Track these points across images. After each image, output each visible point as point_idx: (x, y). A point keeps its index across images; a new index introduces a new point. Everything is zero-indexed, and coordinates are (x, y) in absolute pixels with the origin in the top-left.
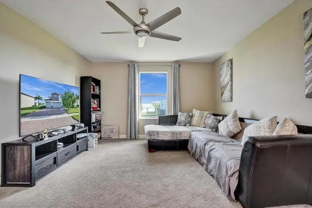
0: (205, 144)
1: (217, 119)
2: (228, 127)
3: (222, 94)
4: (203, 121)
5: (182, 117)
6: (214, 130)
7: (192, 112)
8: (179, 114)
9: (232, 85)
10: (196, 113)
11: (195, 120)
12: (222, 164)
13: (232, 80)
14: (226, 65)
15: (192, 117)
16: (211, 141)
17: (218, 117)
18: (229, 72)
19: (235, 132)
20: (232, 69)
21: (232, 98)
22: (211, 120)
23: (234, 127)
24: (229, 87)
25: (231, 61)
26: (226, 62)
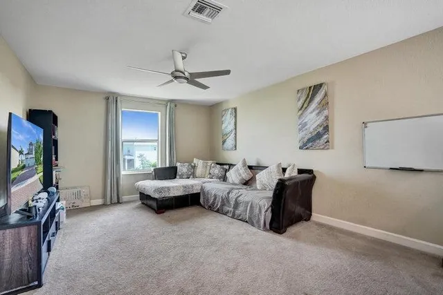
0: (229, 193)
1: (223, 169)
2: (240, 175)
3: (224, 142)
4: (208, 172)
5: (182, 168)
6: (222, 180)
7: (192, 161)
8: (178, 165)
9: (236, 134)
10: (199, 163)
11: (199, 171)
12: (254, 206)
13: (236, 129)
14: (229, 112)
15: (194, 167)
16: (232, 189)
17: (225, 166)
18: (234, 120)
19: (247, 179)
20: (236, 117)
21: (236, 146)
22: (217, 170)
23: (246, 175)
24: (232, 135)
25: (235, 109)
26: (230, 110)
